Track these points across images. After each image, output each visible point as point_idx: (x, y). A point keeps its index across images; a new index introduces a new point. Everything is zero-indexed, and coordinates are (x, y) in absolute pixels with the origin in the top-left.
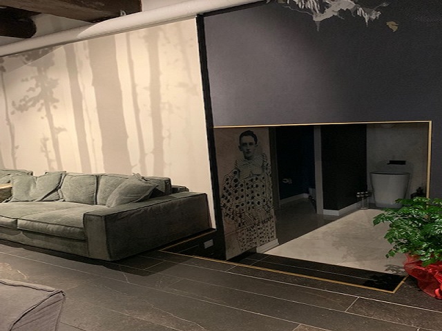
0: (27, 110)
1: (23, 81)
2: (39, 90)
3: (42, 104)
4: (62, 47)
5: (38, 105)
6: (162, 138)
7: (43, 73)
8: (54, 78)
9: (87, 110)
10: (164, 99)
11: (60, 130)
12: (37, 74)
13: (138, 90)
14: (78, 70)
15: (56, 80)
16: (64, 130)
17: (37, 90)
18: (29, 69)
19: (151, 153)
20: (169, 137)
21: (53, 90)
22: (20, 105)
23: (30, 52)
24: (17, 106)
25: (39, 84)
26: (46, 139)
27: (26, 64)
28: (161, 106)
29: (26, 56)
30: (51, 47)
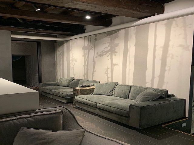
0: (103, 56)
1: (103, 44)
2: (109, 48)
3: (109, 54)
4: (123, 30)
5: (108, 54)
6: (165, 70)
7: (113, 41)
8: (117, 43)
9: (129, 57)
10: (170, 52)
11: (115, 65)
12: (110, 41)
13: (157, 48)
14: (129, 39)
15: (118, 44)
16: (117, 65)
17: (108, 48)
18: (107, 39)
19: (158, 77)
20: (169, 70)
21: (116, 48)
22: (100, 54)
23: (109, 32)
24: (99, 54)
25: (110, 45)
26: (108, 69)
27: (106, 37)
28: (168, 55)
29: (107, 34)
30: (119, 30)
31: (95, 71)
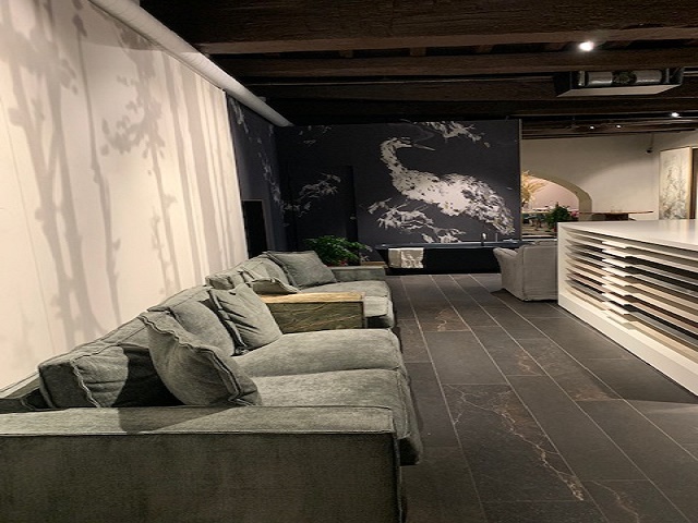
0: (128, 150)
2: (142, 112)
3: (147, 145)
5: (142, 145)
8: (157, 99)
11: (170, 199)
15: (160, 106)
16: (173, 199)
17: (139, 110)
21: (158, 121)
22: (117, 135)
24: (112, 134)
25: (142, 100)
29: (121, 31)
30: (150, 42)
31: (117, 245)
